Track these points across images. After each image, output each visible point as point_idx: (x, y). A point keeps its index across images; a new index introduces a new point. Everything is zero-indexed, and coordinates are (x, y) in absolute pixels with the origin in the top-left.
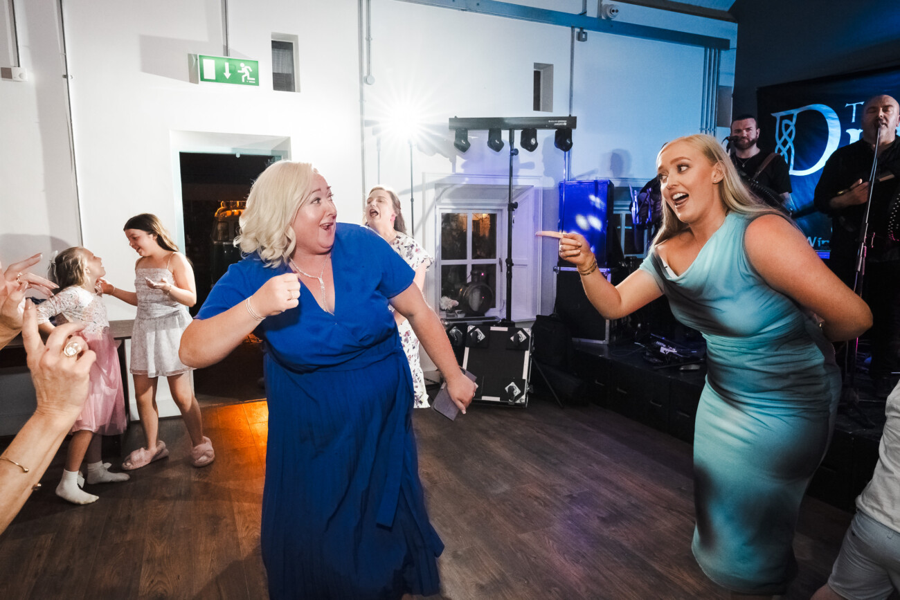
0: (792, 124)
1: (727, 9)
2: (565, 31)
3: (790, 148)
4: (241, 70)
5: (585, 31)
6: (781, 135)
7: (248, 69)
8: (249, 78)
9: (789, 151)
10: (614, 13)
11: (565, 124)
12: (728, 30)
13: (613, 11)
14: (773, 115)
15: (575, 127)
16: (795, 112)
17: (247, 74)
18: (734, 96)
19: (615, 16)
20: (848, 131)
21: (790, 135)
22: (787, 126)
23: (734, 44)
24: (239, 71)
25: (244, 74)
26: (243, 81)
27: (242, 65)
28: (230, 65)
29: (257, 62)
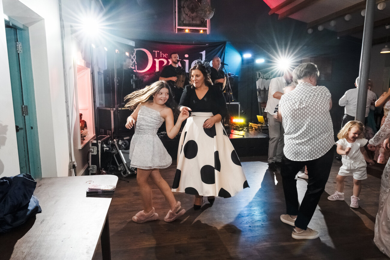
0: (134, 53)
3: (135, 62)
11: (132, 44)
20: (155, 59)
21: (134, 57)
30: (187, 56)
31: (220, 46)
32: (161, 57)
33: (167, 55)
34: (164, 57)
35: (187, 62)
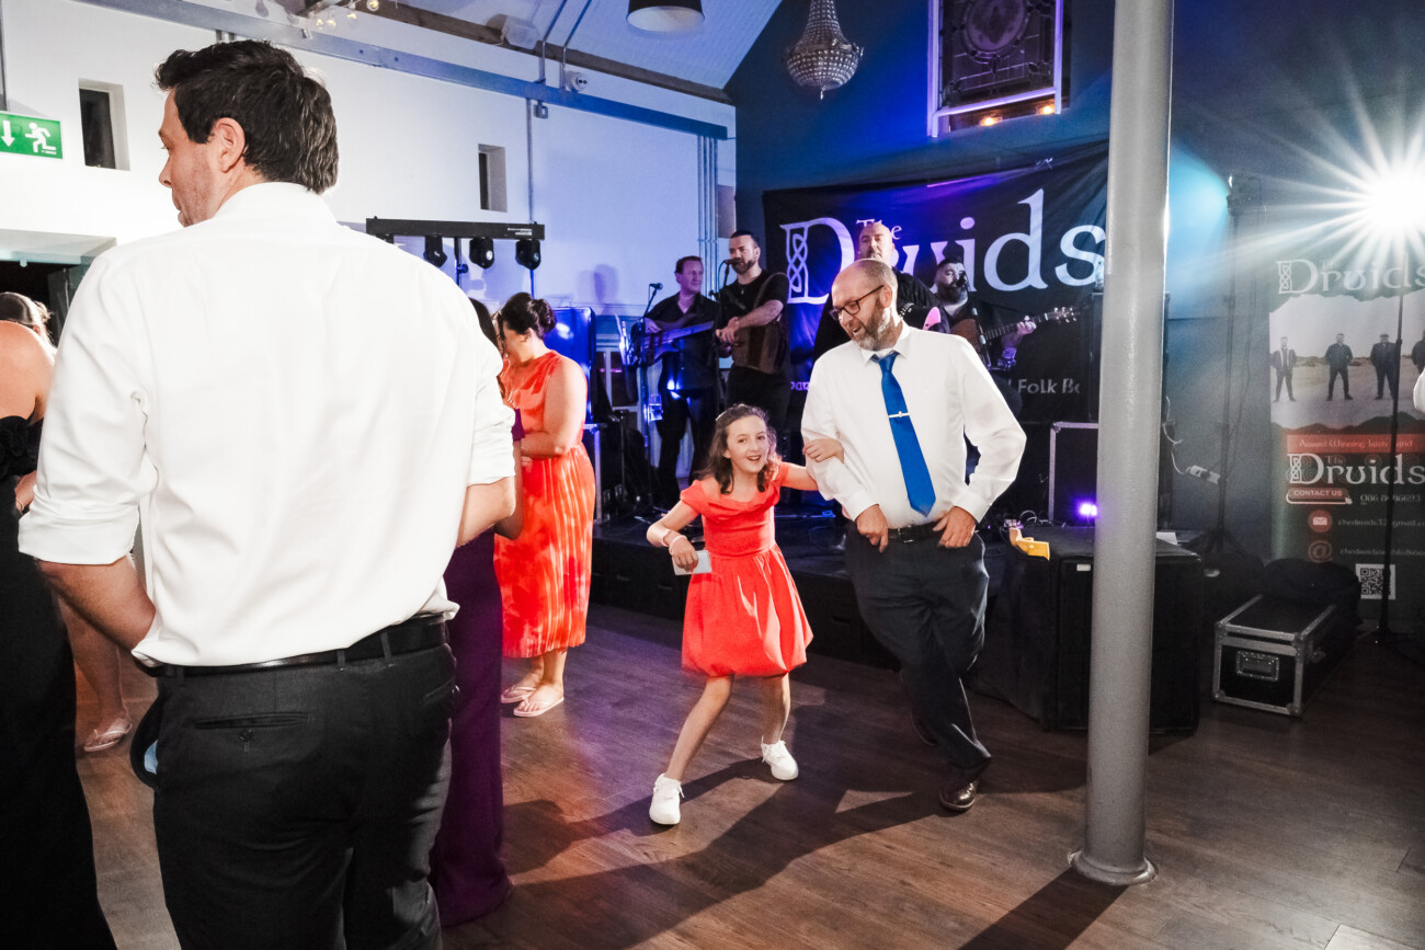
0: (804, 239)
1: (721, 86)
2: (518, 103)
4: (30, 132)
5: (544, 104)
6: (792, 253)
7: (43, 133)
8: (45, 147)
9: (802, 273)
10: (582, 84)
12: (724, 115)
13: (580, 81)
14: (782, 226)
15: (543, 238)
16: (806, 225)
17: (42, 141)
18: (736, 198)
19: (583, 88)
22: (799, 242)
23: (732, 132)
24: (27, 135)
25: (36, 139)
26: (36, 150)
27: (33, 126)
28: (12, 125)
29: (58, 123)
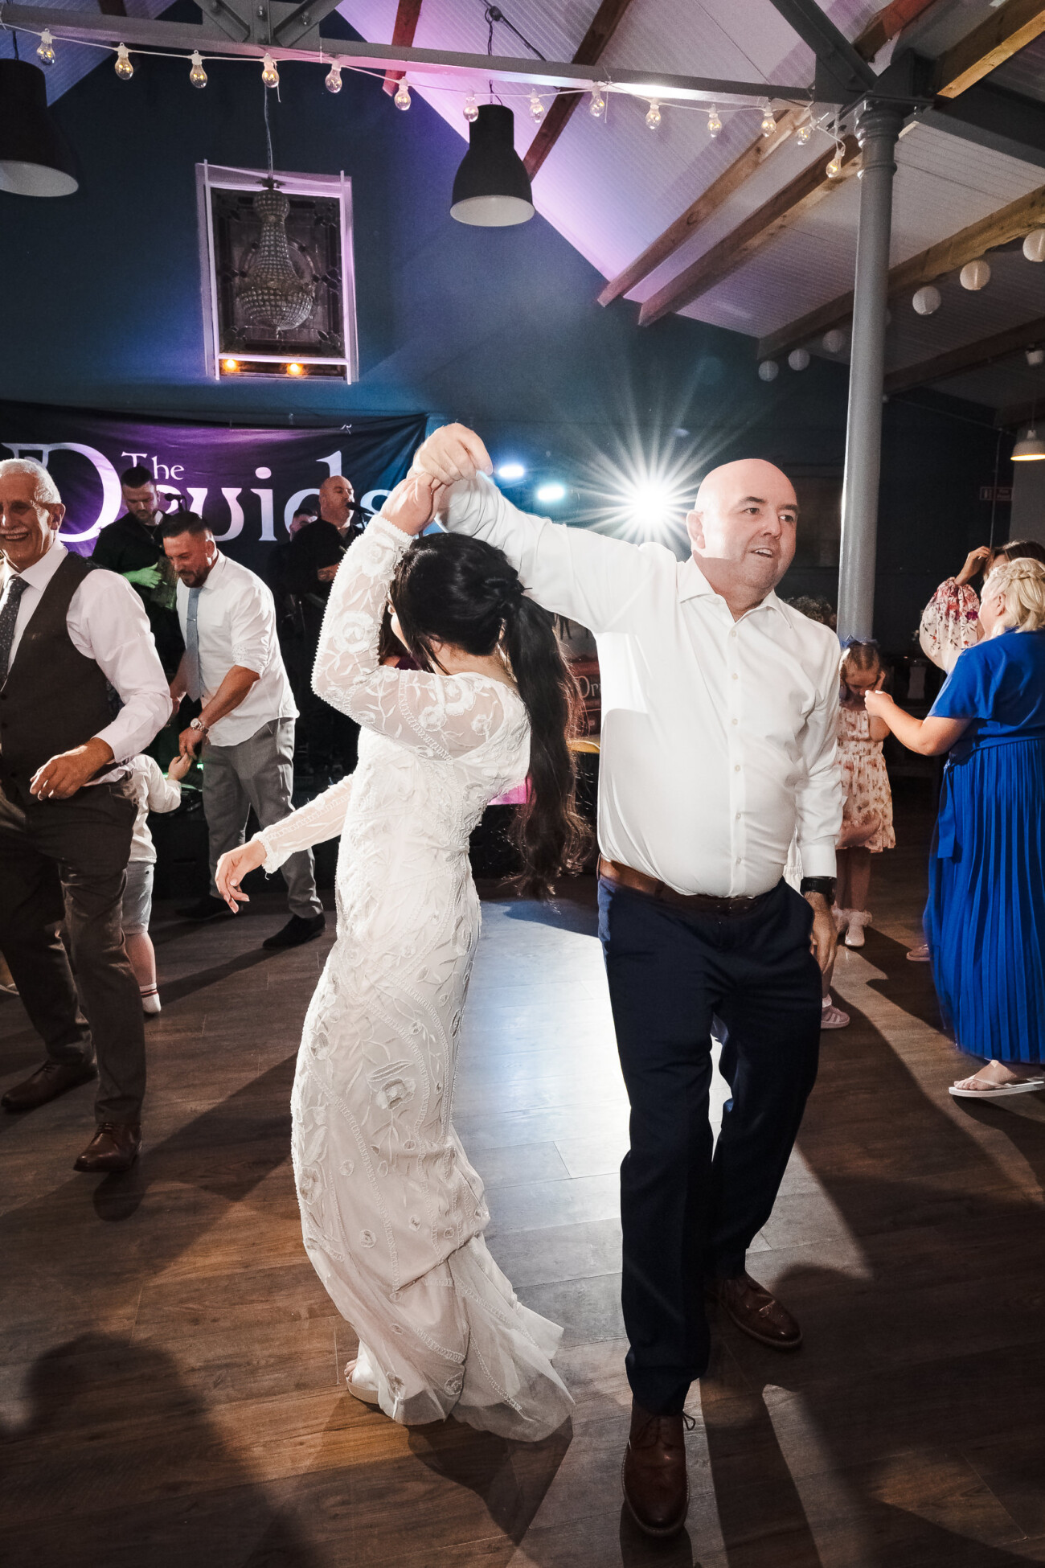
14: (5, 445)
30: (263, 473)
31: (405, 432)
32: (156, 477)
33: (182, 469)
34: (167, 477)
35: (266, 496)
